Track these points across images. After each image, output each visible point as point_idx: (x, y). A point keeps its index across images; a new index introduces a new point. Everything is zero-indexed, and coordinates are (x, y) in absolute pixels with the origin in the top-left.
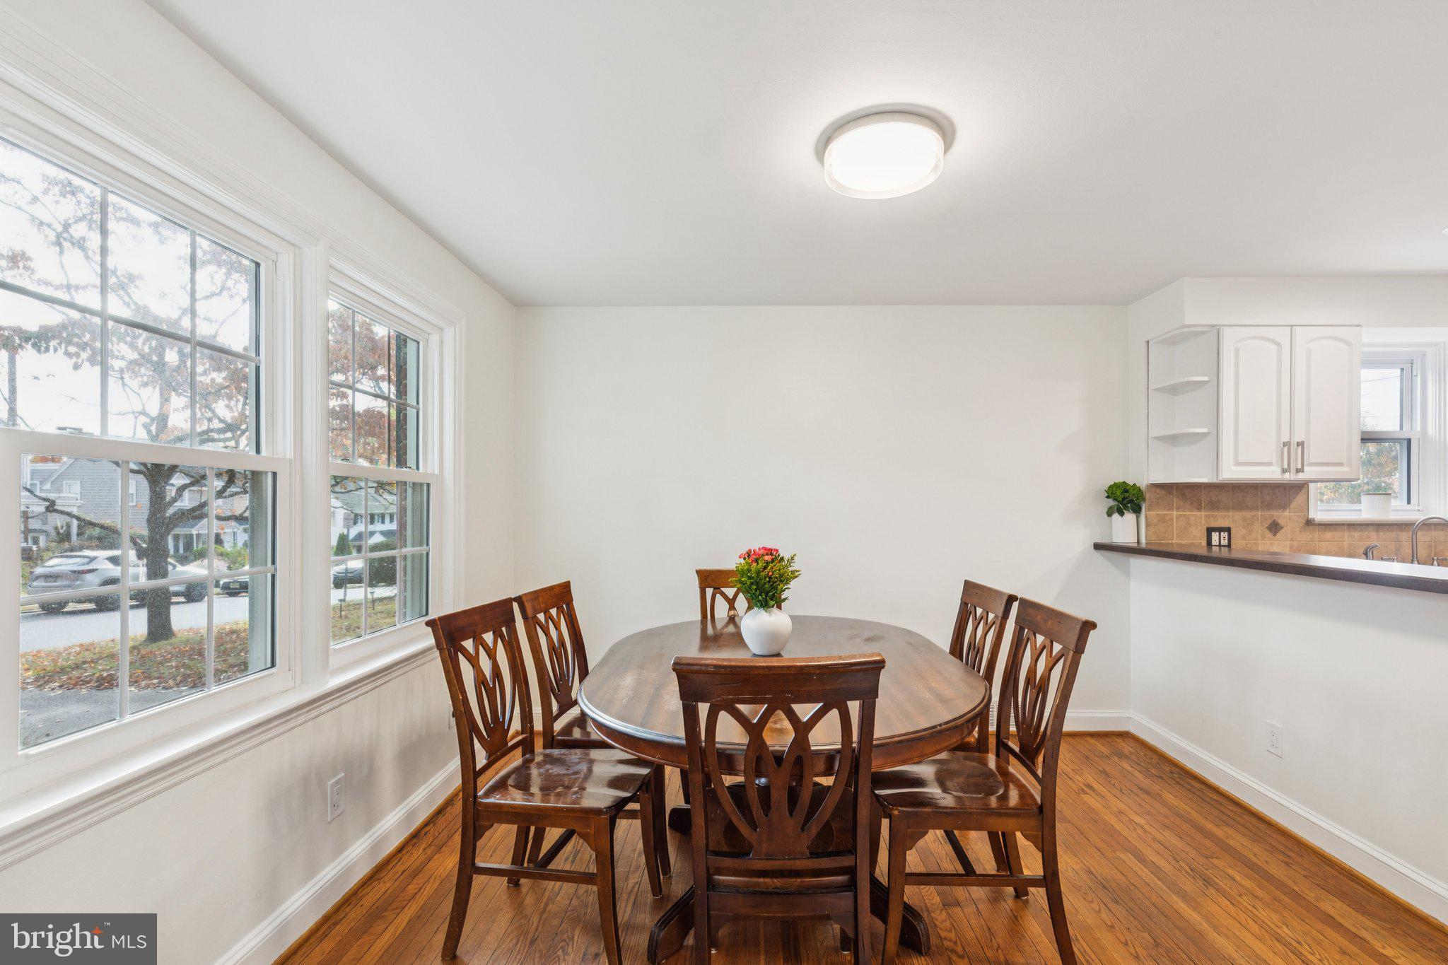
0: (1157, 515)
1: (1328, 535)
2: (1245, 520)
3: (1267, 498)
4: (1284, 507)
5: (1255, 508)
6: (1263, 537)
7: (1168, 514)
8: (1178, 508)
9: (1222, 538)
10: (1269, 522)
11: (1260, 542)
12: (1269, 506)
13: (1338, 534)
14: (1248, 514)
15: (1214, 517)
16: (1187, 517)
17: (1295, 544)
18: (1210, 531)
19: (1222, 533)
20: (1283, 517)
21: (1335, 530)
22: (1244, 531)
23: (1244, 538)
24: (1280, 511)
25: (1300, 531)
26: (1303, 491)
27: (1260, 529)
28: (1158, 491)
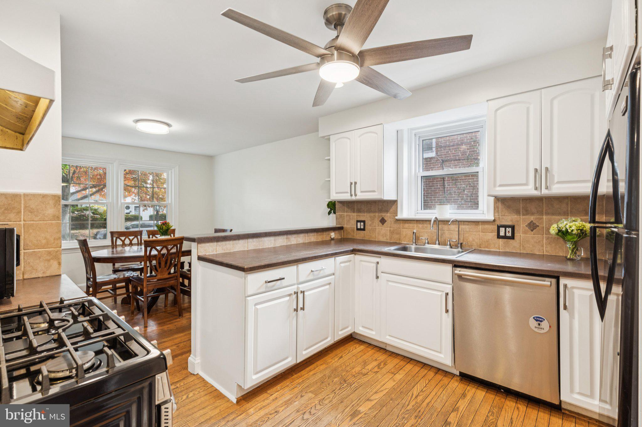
0: (339, 214)
1: (407, 225)
2: (371, 217)
3: (380, 207)
4: (387, 211)
5: (375, 212)
6: (378, 225)
7: (343, 214)
8: (347, 212)
9: (361, 225)
10: (381, 218)
11: (377, 227)
12: (381, 211)
13: (411, 225)
14: (372, 214)
15: (359, 216)
16: (349, 216)
17: (392, 229)
18: (358, 221)
19: (361, 223)
20: (387, 216)
21: (410, 223)
22: (370, 223)
23: (370, 225)
24: (386, 213)
25: (394, 223)
26: (396, 204)
27: (377, 222)
28: (340, 204)
